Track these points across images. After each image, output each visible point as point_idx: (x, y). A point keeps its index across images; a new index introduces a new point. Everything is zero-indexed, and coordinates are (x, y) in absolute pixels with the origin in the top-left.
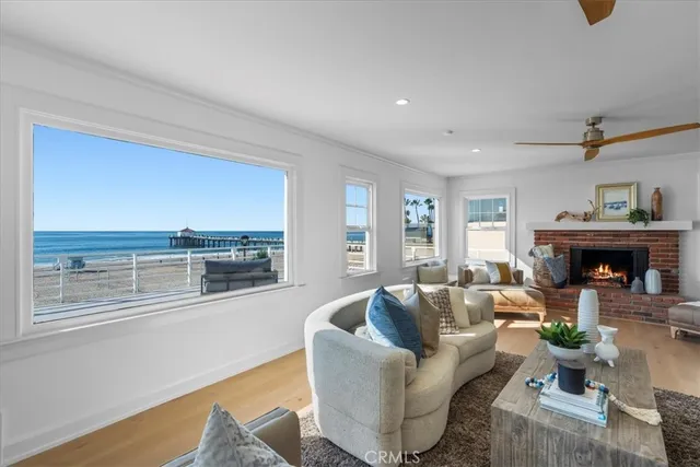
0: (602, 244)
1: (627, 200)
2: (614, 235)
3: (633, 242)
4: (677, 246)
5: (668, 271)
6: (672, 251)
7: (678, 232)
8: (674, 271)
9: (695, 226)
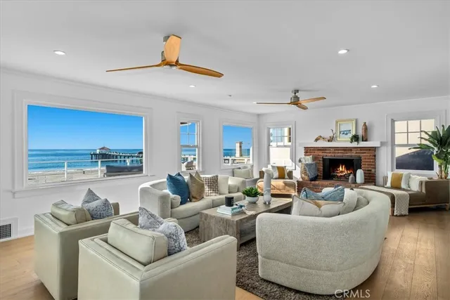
0: (339, 155)
1: (351, 129)
2: (345, 150)
3: (353, 154)
4: (375, 156)
5: (371, 171)
6: (372, 159)
7: (375, 147)
8: (373, 170)
9: (382, 144)
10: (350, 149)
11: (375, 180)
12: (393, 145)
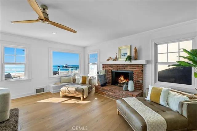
1: (127, 52)
3: (128, 69)
4: (142, 71)
5: (139, 81)
6: (141, 73)
7: (143, 64)
8: (141, 81)
9: (148, 62)
10: (126, 66)
11: (142, 88)
12: (156, 62)
